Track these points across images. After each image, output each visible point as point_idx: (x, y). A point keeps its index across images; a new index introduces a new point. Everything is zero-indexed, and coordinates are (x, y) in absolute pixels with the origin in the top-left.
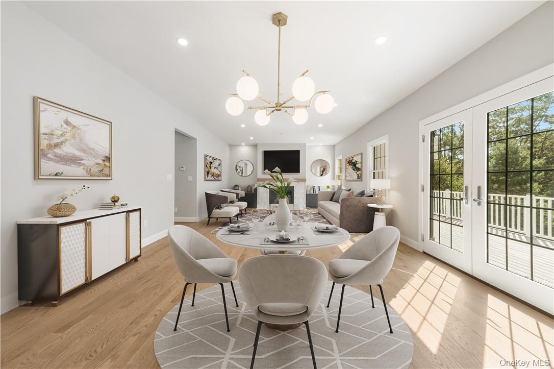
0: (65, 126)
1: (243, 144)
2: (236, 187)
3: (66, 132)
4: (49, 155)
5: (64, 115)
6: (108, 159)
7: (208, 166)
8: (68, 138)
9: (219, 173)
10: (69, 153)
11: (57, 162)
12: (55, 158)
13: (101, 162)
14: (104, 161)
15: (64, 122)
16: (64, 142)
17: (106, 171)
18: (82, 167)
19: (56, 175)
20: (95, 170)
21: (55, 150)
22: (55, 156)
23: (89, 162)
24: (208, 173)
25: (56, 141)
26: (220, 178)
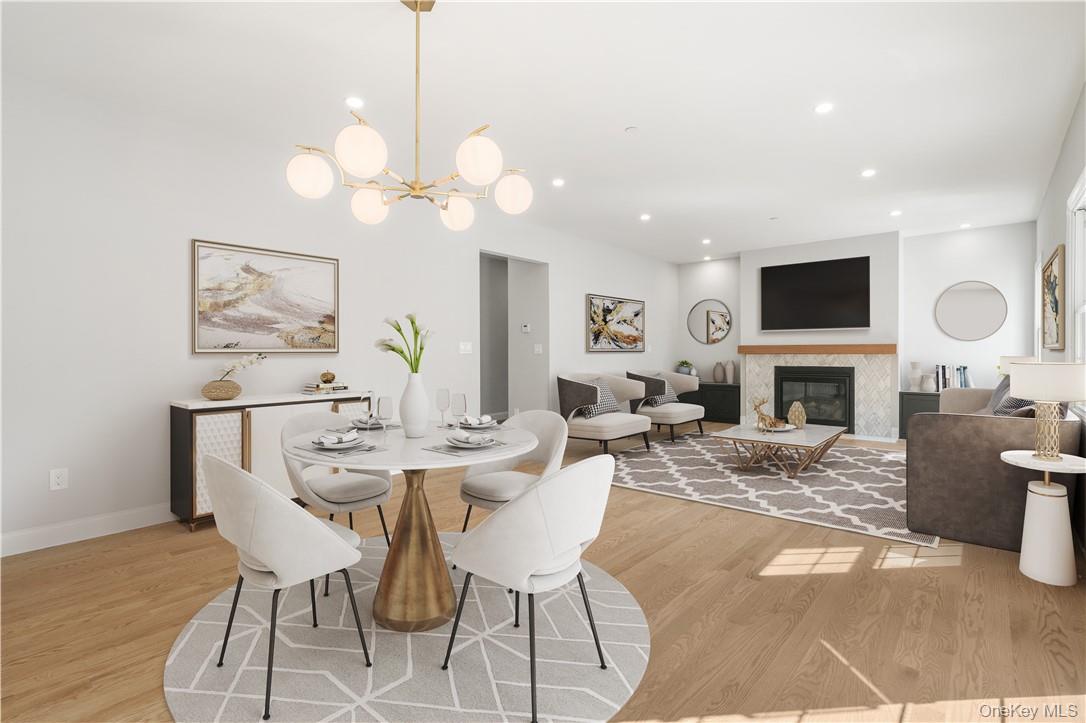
0: (244, 275)
1: (707, 258)
2: (683, 366)
3: (246, 284)
4: (213, 320)
5: (241, 259)
6: (331, 319)
7: (599, 319)
8: (248, 292)
9: (635, 333)
10: (251, 315)
11: (229, 328)
12: (225, 323)
13: (316, 325)
14: (321, 322)
15: (242, 269)
16: (242, 299)
17: (326, 338)
18: (277, 334)
19: (227, 346)
20: (303, 337)
21: (224, 312)
22: (225, 319)
23: (290, 325)
24: (597, 336)
25: (227, 298)
26: (640, 344)
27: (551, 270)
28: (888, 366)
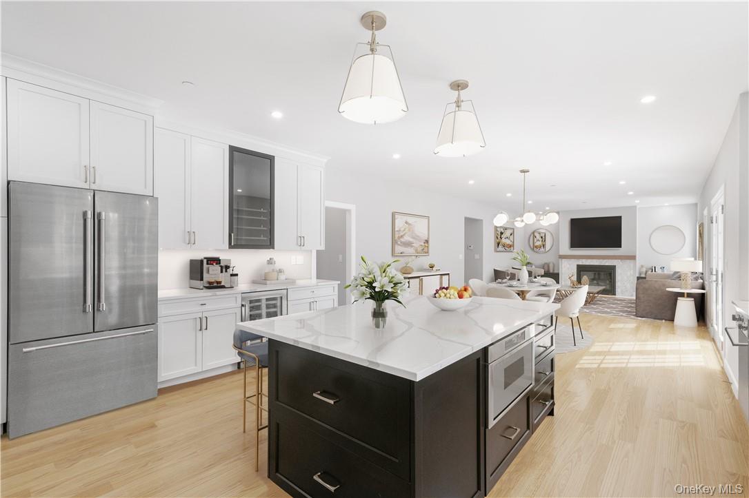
0: (406, 225)
3: (406, 228)
4: (398, 243)
5: (406, 218)
6: (427, 241)
7: (499, 237)
8: (407, 231)
9: (511, 243)
10: (407, 240)
11: (402, 246)
12: (401, 244)
13: (423, 244)
14: (425, 243)
15: (405, 223)
16: (405, 234)
17: (426, 250)
18: (413, 248)
19: (401, 253)
20: (420, 249)
21: (401, 240)
23: (417, 244)
24: (498, 244)
25: (402, 234)
26: (512, 248)
27: (484, 222)
28: (632, 265)
